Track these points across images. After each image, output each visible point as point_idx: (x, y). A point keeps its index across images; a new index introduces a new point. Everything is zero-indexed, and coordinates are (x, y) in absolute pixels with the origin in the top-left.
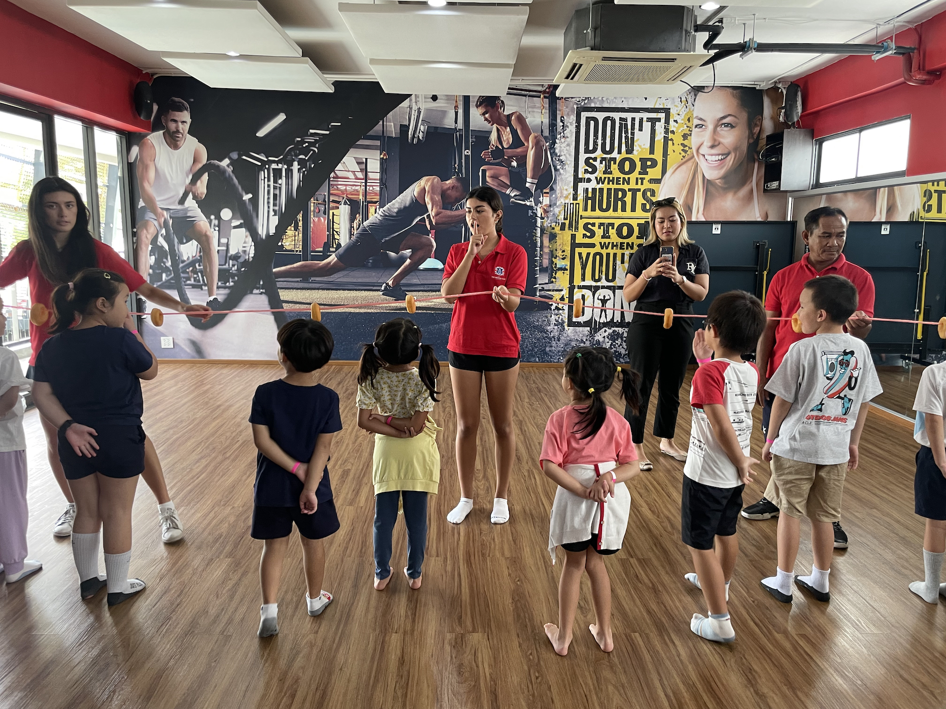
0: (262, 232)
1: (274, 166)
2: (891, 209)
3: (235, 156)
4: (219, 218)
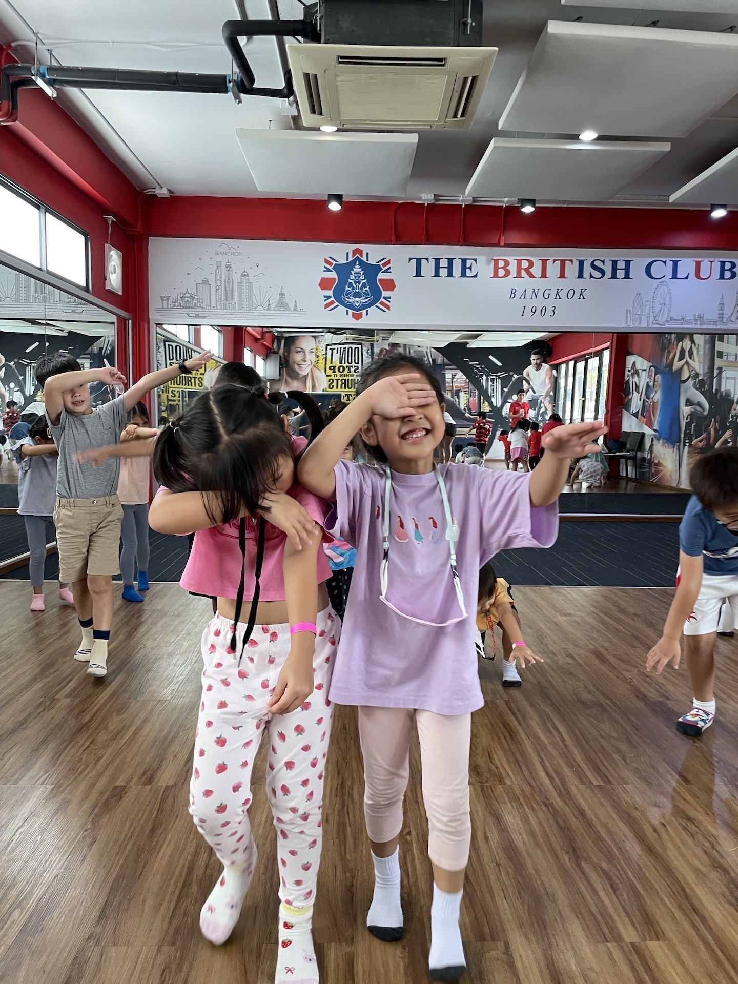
0: (27, 394)
1: (33, 365)
2: (313, 387)
3: (16, 360)
4: (9, 387)
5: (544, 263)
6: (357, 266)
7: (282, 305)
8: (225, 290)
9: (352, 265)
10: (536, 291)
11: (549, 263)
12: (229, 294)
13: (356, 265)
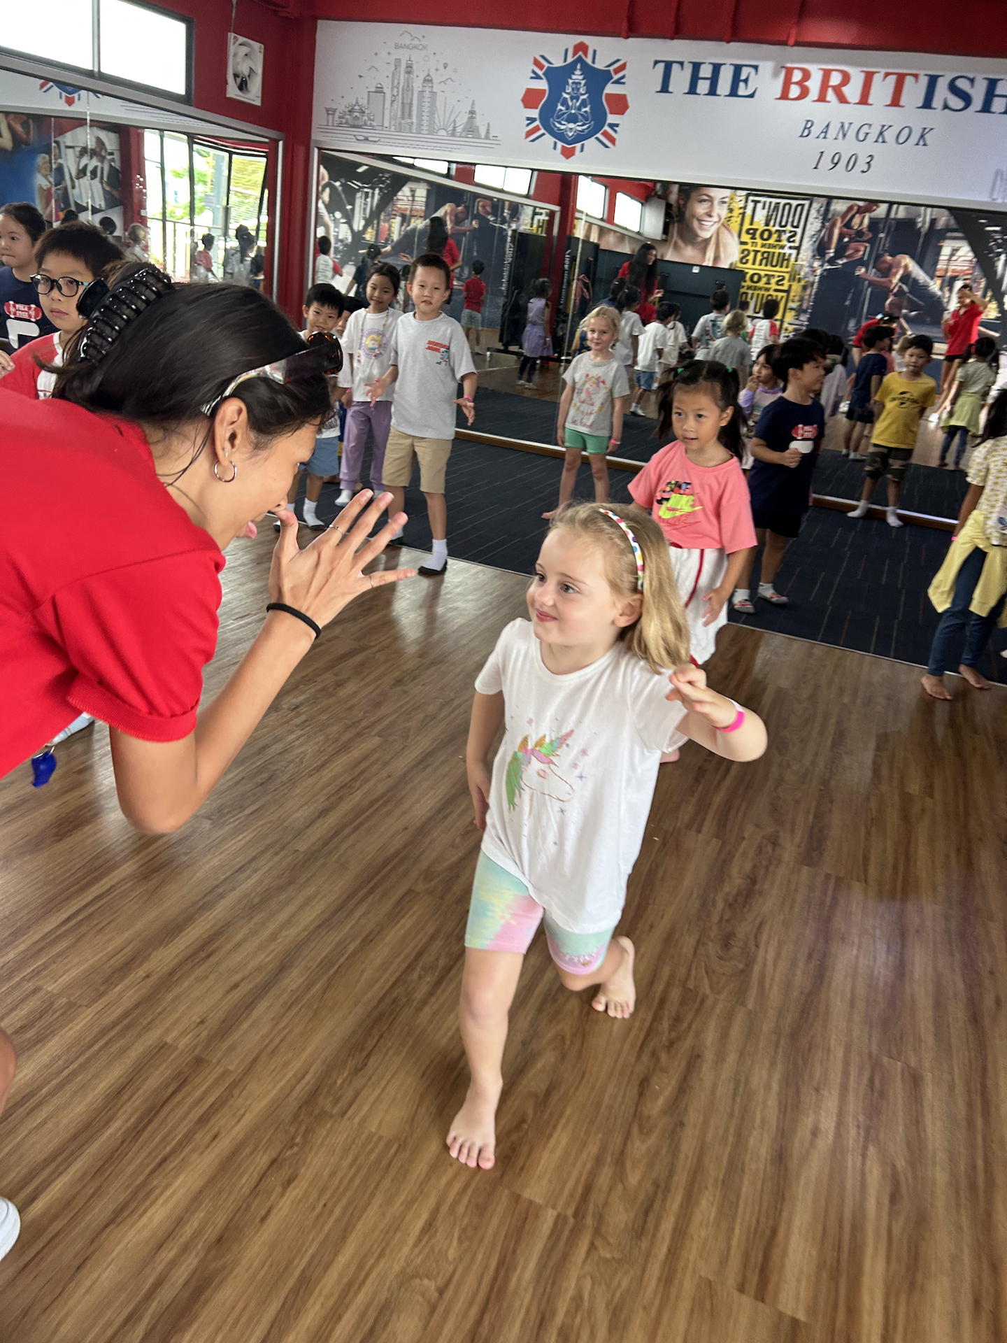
2: (717, 259)
5: (869, 78)
6: (578, 72)
7: (471, 130)
8: (403, 103)
9: (569, 69)
10: (846, 126)
11: (877, 79)
12: (406, 109)
13: (576, 69)
